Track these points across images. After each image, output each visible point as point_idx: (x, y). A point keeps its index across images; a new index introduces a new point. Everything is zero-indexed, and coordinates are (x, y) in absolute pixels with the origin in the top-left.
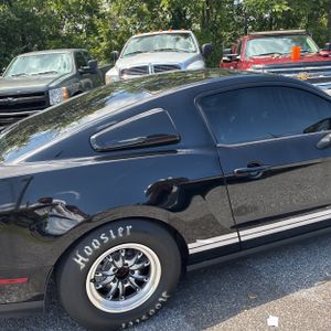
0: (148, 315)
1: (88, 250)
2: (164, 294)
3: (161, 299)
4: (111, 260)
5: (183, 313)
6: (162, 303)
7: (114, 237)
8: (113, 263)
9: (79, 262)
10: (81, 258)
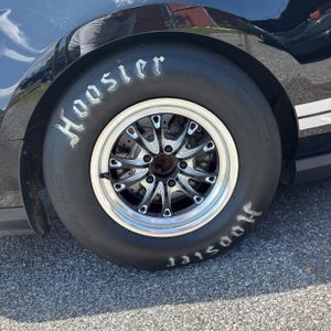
0: (217, 246)
1: (81, 108)
2: (247, 208)
3: (241, 218)
4: (135, 136)
5: (289, 249)
6: (244, 224)
7: (127, 79)
8: (139, 141)
9: (65, 130)
10: (69, 123)
